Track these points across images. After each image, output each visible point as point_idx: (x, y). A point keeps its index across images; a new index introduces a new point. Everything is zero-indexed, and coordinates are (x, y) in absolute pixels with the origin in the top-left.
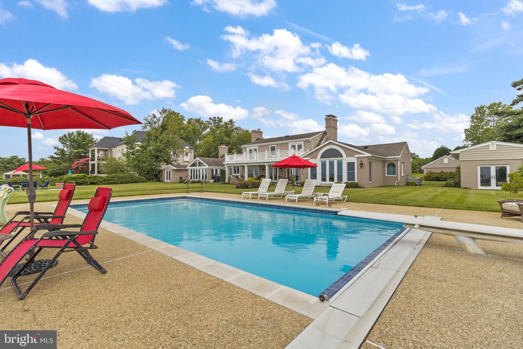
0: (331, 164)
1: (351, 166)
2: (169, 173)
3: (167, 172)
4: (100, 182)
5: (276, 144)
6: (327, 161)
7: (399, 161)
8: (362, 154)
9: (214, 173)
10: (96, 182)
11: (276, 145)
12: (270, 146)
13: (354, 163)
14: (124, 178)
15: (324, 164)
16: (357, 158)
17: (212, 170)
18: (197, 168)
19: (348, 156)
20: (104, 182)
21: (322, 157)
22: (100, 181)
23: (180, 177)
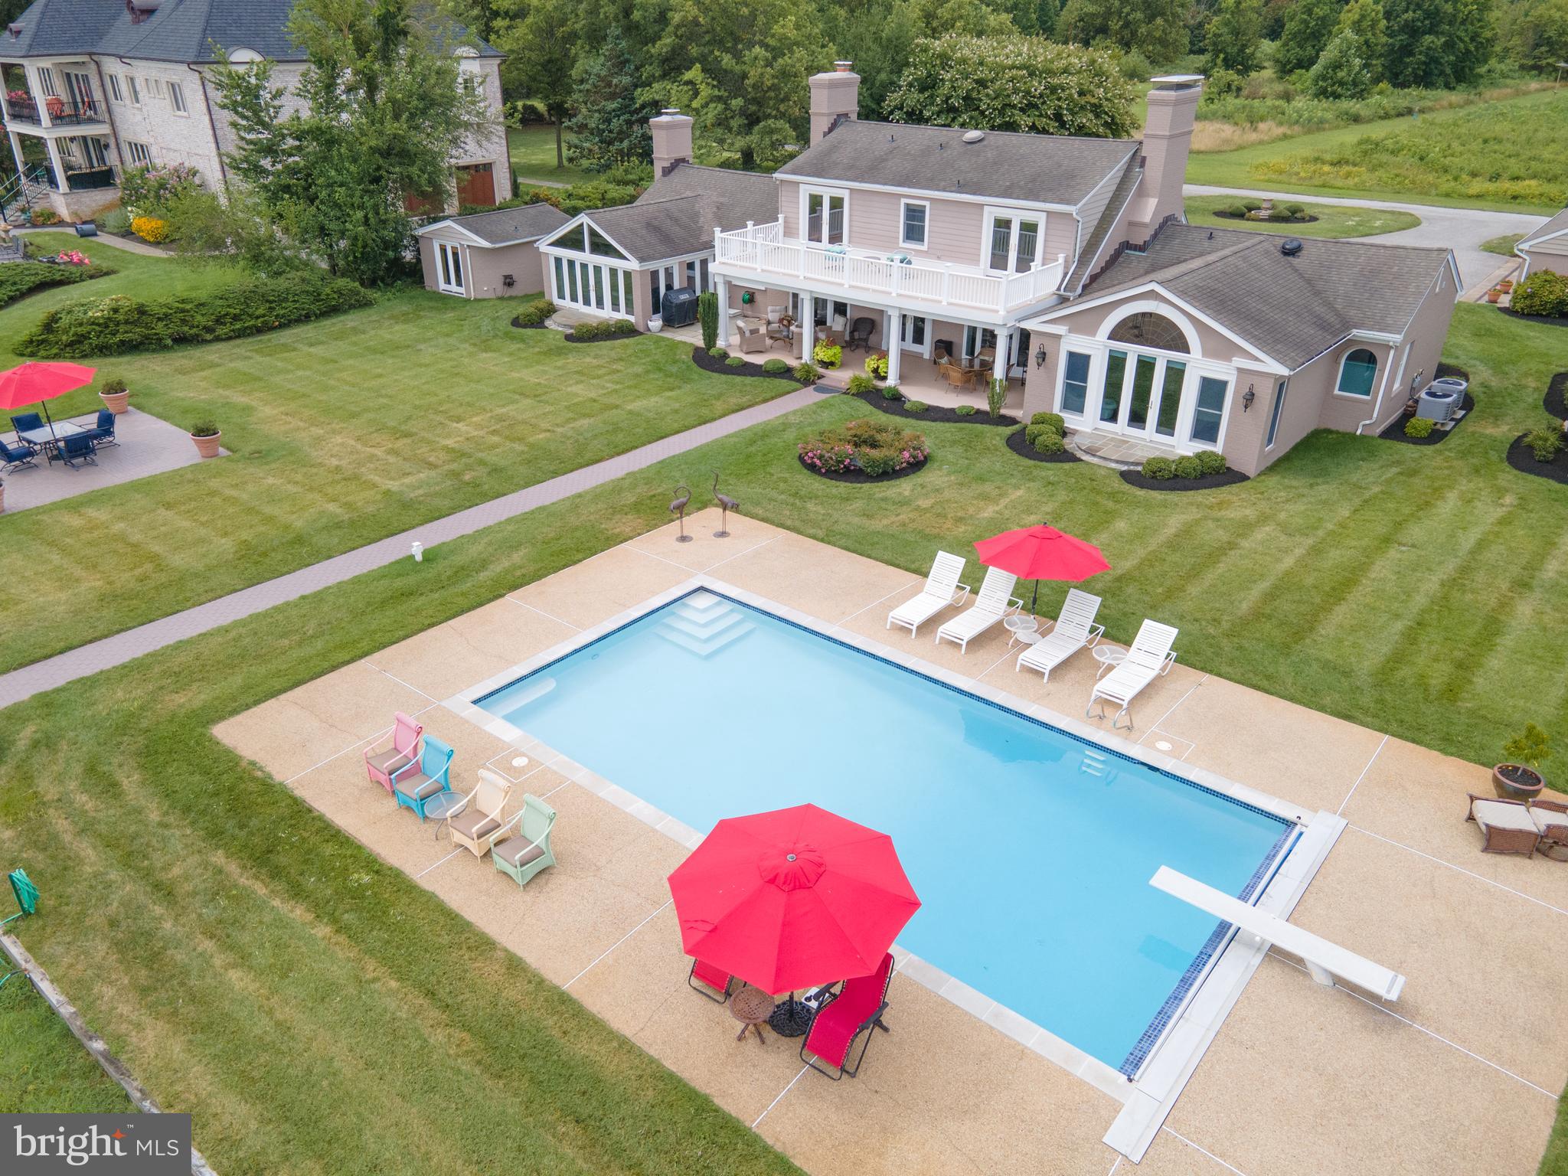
0: (1145, 367)
1: (1212, 391)
2: (455, 255)
3: (443, 250)
4: (209, 330)
5: (931, 199)
6: (1133, 352)
7: (1392, 352)
8: (1257, 359)
9: (662, 290)
10: (192, 332)
11: (927, 204)
12: (903, 201)
13: (1223, 385)
14: (286, 300)
15: (1116, 364)
16: (1240, 370)
17: (654, 275)
18: (585, 257)
19: (1207, 353)
20: (221, 331)
21: (1114, 336)
22: (205, 328)
23: (506, 277)
